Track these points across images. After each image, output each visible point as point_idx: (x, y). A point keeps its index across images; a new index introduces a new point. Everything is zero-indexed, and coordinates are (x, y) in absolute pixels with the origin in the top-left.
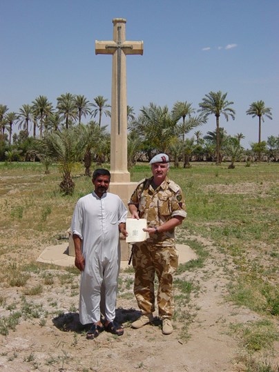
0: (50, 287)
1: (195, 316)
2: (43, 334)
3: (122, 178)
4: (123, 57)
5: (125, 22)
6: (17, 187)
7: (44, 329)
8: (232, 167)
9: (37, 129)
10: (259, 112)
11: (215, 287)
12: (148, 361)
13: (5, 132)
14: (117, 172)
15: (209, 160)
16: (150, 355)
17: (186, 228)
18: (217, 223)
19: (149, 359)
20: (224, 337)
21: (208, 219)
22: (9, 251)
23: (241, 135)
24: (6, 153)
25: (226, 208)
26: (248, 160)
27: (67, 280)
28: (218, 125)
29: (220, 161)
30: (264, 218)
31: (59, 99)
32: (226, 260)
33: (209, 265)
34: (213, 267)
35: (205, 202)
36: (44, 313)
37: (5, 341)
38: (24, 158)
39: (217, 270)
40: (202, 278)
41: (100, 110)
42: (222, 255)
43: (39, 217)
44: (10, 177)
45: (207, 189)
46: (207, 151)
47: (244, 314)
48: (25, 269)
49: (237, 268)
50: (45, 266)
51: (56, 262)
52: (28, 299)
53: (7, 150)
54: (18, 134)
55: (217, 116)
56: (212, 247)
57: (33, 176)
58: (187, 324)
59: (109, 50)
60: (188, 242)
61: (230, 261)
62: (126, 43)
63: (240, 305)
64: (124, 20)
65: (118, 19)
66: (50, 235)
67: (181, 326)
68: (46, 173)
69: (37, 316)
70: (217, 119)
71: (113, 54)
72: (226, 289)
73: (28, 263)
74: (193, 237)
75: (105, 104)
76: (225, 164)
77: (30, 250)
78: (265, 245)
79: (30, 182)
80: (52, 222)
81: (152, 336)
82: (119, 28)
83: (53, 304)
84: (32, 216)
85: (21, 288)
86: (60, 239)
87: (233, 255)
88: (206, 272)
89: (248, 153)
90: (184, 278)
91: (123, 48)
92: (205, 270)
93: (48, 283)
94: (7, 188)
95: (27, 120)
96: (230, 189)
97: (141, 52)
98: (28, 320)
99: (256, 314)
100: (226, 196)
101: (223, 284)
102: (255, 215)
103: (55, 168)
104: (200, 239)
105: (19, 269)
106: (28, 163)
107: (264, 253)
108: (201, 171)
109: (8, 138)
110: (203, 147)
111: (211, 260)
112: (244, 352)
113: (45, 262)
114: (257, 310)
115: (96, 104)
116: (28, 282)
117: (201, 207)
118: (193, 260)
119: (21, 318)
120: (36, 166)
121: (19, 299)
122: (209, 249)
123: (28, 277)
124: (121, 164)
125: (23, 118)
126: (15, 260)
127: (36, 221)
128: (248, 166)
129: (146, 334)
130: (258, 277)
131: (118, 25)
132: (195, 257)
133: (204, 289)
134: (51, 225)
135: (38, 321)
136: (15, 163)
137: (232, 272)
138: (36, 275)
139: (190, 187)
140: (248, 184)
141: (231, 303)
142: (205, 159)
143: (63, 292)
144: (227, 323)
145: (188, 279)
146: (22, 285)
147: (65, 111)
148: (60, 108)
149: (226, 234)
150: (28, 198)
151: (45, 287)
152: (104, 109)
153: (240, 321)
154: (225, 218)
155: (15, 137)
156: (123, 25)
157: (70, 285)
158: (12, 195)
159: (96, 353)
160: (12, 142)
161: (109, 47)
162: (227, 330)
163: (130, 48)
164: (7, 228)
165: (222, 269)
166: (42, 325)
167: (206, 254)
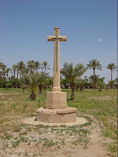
0: (30, 132)
1: (89, 141)
2: (30, 148)
3: (58, 90)
4: (59, 42)
5: (59, 29)
6: (12, 97)
7: (29, 146)
8: (100, 90)
9: (19, 75)
10: (112, 68)
11: (96, 132)
12: (72, 155)
13: (5, 76)
14: (56, 88)
15: (91, 88)
16: (73, 153)
17: (83, 112)
18: (95, 110)
19: (72, 154)
20: (101, 147)
21: (92, 109)
22: (12, 120)
23: (104, 78)
24: (6, 84)
25: (99, 105)
26: (107, 87)
27: (37, 130)
28: (94, 73)
29: (95, 88)
30: (115, 108)
31: (28, 62)
32: (100, 123)
33: (93, 125)
34: (95, 125)
35: (90, 103)
36: (29, 140)
37: (15, 150)
38: (13, 87)
39: (97, 126)
40: (91, 129)
41: (45, 67)
42: (98, 121)
43: (22, 108)
44: (8, 94)
45: (90, 98)
46: (90, 84)
47: (108, 140)
48: (19, 126)
49: (104, 125)
50: (27, 125)
51: (31, 123)
52: (22, 136)
53: (6, 83)
54: (11, 77)
55: (94, 69)
56: (94, 118)
57: (18, 94)
58: (86, 143)
59: (53, 39)
60: (84, 117)
61: (102, 123)
62: (60, 37)
63: (107, 137)
64: (59, 28)
65: (57, 27)
66: (27, 114)
67: (84, 144)
68: (23, 92)
69: (26, 141)
70: (94, 71)
71: (54, 41)
72: (101, 132)
73: (20, 124)
74: (86, 115)
75: (47, 64)
76: (98, 89)
77: (20, 120)
78: (115, 118)
79: (16, 96)
80: (28, 110)
81: (73, 147)
82: (57, 31)
83: (32, 137)
84: (19, 108)
85: (18, 132)
86: (32, 116)
87: (103, 121)
88: (92, 127)
89: (107, 85)
90: (84, 129)
91: (59, 39)
92: (92, 126)
93: (29, 131)
94: (7, 98)
95: (15, 71)
96: (100, 98)
97: (66, 40)
98: (23, 143)
99: (113, 140)
100: (98, 101)
101: (99, 131)
102: (111, 107)
103: (26, 91)
104: (89, 115)
105: (17, 126)
106: (15, 89)
107: (115, 120)
108: (88, 92)
109: (6, 79)
110: (88, 82)
111: (94, 123)
112: (109, 152)
113: (27, 123)
114: (113, 138)
115: (43, 65)
116: (21, 130)
117: (88, 105)
118: (87, 123)
119: (20, 142)
120: (18, 90)
121: (18, 136)
122: (93, 119)
123: (21, 129)
124: (58, 84)
125: (13, 70)
126: (15, 123)
127: (21, 109)
128: (107, 90)
129: (70, 147)
130: (113, 128)
131: (57, 30)
132: (87, 122)
133: (92, 132)
134: (28, 111)
135: (27, 143)
136: (9, 89)
137: (103, 127)
138: (24, 128)
139: (83, 97)
140: (107, 97)
141: (103, 136)
142: (89, 87)
143: (36, 134)
144: (102, 143)
145: (85, 129)
146: (19, 131)
147: (30, 67)
148: (28, 66)
149: (99, 114)
150: (17, 101)
151: (28, 132)
152: (47, 67)
153: (107, 142)
154: (98, 109)
155: (9, 78)
156: (59, 30)
157: (38, 131)
158: (10, 100)
159: (52, 153)
160: (8, 80)
161: (53, 38)
162: (102, 145)
163: (61, 39)
164: (10, 112)
165: (98, 126)
166: (29, 144)
167: (92, 121)
